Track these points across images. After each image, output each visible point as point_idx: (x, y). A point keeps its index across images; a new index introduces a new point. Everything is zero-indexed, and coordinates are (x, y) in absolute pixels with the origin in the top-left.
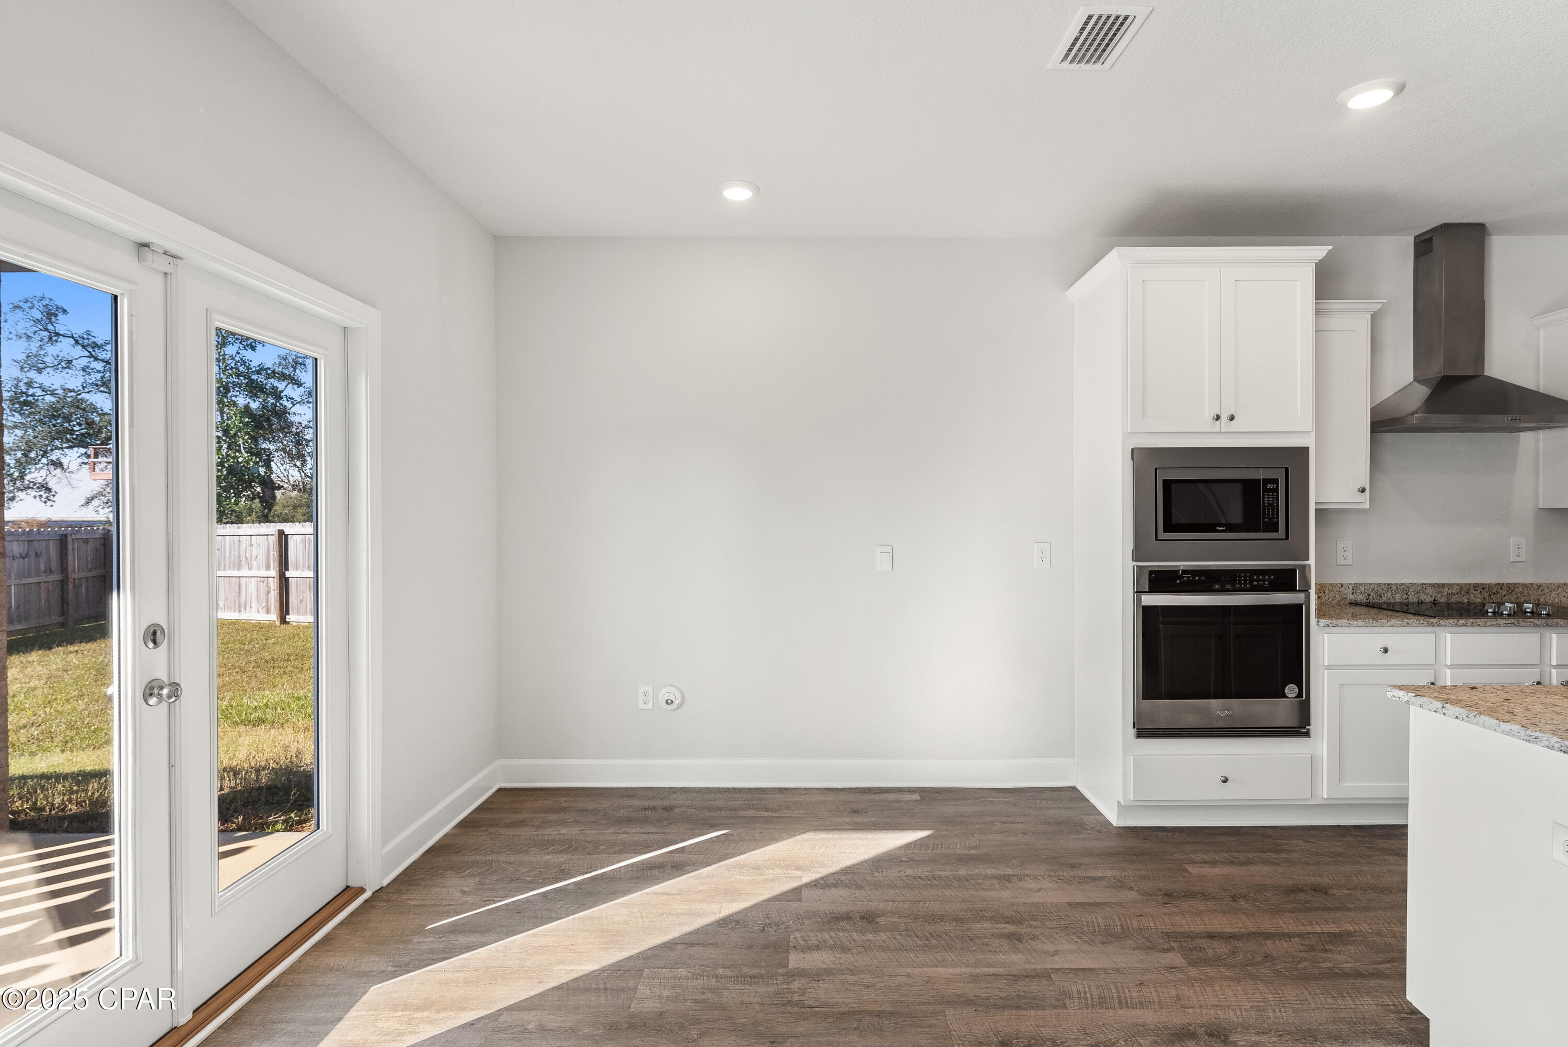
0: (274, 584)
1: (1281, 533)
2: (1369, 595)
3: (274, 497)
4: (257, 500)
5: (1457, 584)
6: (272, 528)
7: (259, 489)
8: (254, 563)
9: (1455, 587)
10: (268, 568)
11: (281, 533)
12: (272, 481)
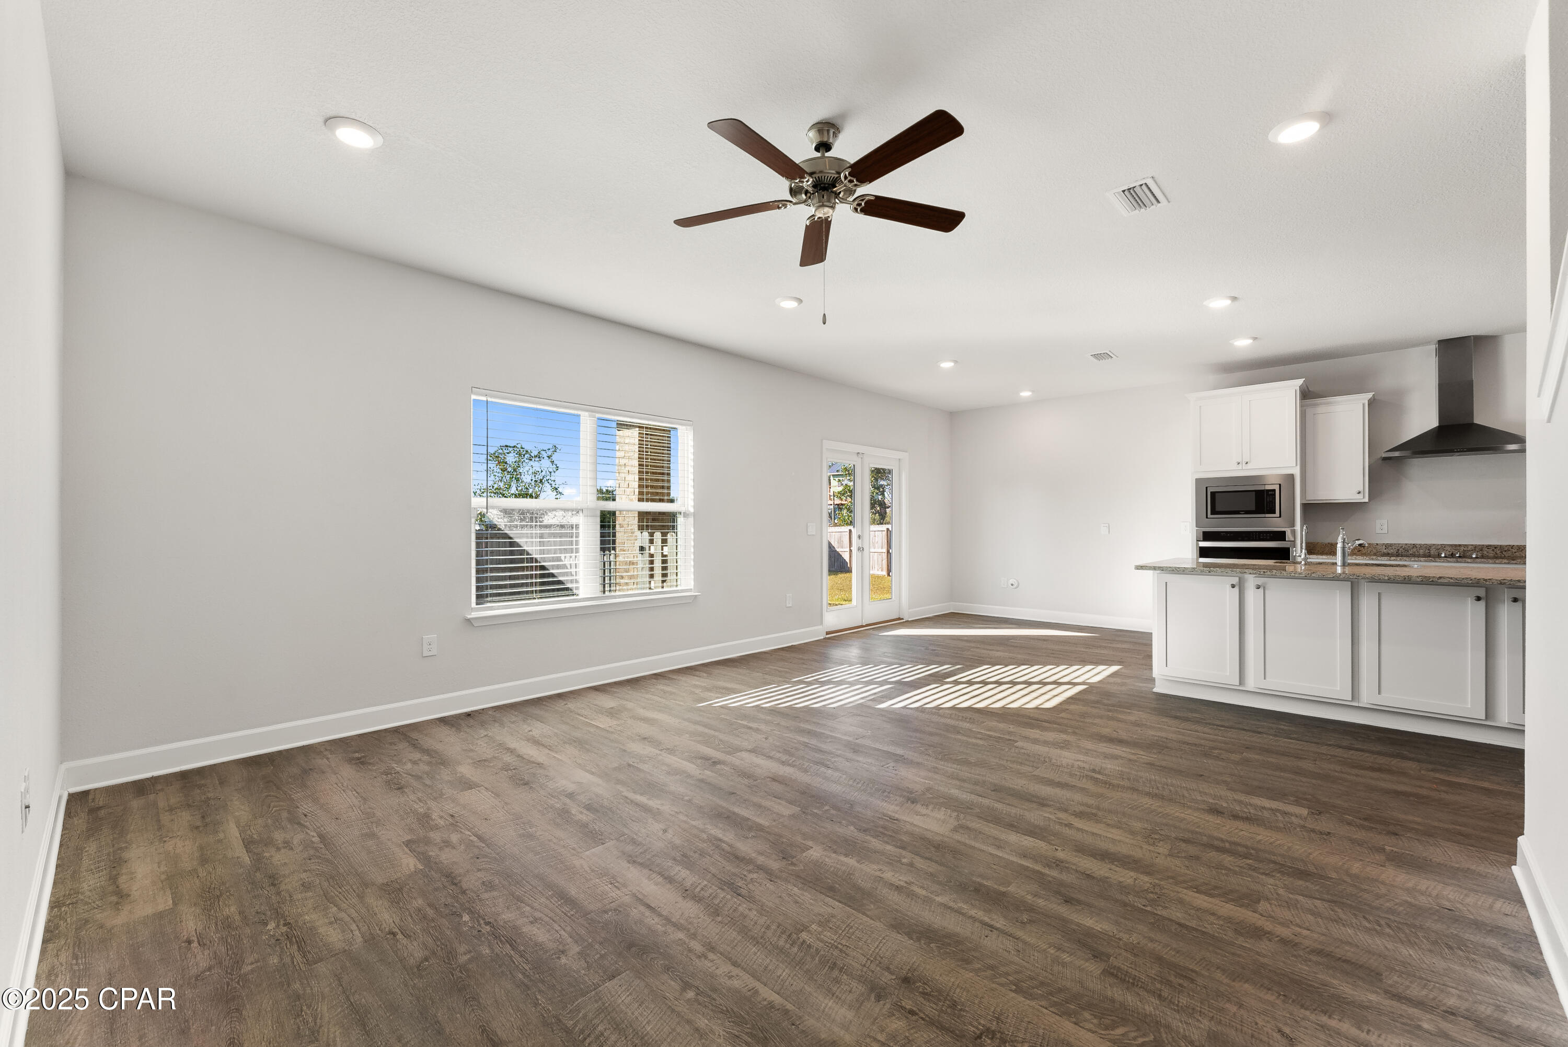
0: (885, 556)
1: (1277, 514)
2: (1398, 550)
3: (886, 513)
4: (877, 515)
5: (1472, 545)
6: (884, 527)
7: (878, 508)
8: (876, 545)
9: (1470, 547)
10: (882, 548)
11: (888, 529)
12: (885, 503)
